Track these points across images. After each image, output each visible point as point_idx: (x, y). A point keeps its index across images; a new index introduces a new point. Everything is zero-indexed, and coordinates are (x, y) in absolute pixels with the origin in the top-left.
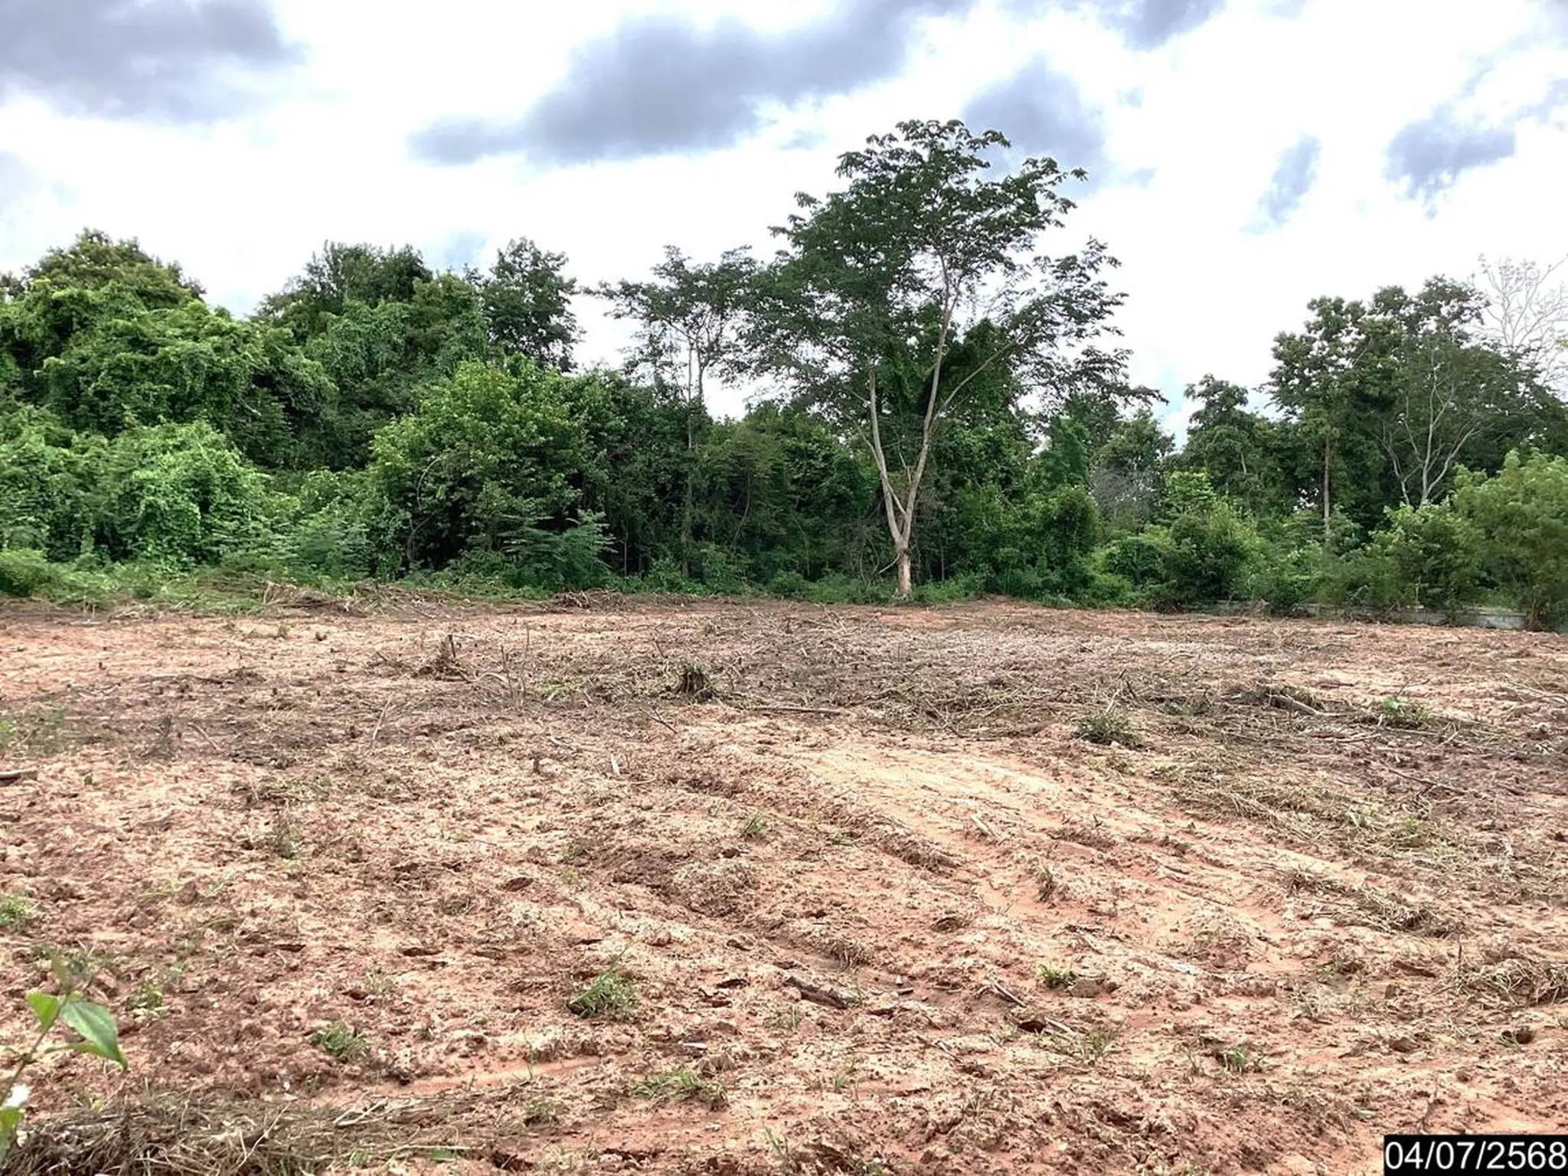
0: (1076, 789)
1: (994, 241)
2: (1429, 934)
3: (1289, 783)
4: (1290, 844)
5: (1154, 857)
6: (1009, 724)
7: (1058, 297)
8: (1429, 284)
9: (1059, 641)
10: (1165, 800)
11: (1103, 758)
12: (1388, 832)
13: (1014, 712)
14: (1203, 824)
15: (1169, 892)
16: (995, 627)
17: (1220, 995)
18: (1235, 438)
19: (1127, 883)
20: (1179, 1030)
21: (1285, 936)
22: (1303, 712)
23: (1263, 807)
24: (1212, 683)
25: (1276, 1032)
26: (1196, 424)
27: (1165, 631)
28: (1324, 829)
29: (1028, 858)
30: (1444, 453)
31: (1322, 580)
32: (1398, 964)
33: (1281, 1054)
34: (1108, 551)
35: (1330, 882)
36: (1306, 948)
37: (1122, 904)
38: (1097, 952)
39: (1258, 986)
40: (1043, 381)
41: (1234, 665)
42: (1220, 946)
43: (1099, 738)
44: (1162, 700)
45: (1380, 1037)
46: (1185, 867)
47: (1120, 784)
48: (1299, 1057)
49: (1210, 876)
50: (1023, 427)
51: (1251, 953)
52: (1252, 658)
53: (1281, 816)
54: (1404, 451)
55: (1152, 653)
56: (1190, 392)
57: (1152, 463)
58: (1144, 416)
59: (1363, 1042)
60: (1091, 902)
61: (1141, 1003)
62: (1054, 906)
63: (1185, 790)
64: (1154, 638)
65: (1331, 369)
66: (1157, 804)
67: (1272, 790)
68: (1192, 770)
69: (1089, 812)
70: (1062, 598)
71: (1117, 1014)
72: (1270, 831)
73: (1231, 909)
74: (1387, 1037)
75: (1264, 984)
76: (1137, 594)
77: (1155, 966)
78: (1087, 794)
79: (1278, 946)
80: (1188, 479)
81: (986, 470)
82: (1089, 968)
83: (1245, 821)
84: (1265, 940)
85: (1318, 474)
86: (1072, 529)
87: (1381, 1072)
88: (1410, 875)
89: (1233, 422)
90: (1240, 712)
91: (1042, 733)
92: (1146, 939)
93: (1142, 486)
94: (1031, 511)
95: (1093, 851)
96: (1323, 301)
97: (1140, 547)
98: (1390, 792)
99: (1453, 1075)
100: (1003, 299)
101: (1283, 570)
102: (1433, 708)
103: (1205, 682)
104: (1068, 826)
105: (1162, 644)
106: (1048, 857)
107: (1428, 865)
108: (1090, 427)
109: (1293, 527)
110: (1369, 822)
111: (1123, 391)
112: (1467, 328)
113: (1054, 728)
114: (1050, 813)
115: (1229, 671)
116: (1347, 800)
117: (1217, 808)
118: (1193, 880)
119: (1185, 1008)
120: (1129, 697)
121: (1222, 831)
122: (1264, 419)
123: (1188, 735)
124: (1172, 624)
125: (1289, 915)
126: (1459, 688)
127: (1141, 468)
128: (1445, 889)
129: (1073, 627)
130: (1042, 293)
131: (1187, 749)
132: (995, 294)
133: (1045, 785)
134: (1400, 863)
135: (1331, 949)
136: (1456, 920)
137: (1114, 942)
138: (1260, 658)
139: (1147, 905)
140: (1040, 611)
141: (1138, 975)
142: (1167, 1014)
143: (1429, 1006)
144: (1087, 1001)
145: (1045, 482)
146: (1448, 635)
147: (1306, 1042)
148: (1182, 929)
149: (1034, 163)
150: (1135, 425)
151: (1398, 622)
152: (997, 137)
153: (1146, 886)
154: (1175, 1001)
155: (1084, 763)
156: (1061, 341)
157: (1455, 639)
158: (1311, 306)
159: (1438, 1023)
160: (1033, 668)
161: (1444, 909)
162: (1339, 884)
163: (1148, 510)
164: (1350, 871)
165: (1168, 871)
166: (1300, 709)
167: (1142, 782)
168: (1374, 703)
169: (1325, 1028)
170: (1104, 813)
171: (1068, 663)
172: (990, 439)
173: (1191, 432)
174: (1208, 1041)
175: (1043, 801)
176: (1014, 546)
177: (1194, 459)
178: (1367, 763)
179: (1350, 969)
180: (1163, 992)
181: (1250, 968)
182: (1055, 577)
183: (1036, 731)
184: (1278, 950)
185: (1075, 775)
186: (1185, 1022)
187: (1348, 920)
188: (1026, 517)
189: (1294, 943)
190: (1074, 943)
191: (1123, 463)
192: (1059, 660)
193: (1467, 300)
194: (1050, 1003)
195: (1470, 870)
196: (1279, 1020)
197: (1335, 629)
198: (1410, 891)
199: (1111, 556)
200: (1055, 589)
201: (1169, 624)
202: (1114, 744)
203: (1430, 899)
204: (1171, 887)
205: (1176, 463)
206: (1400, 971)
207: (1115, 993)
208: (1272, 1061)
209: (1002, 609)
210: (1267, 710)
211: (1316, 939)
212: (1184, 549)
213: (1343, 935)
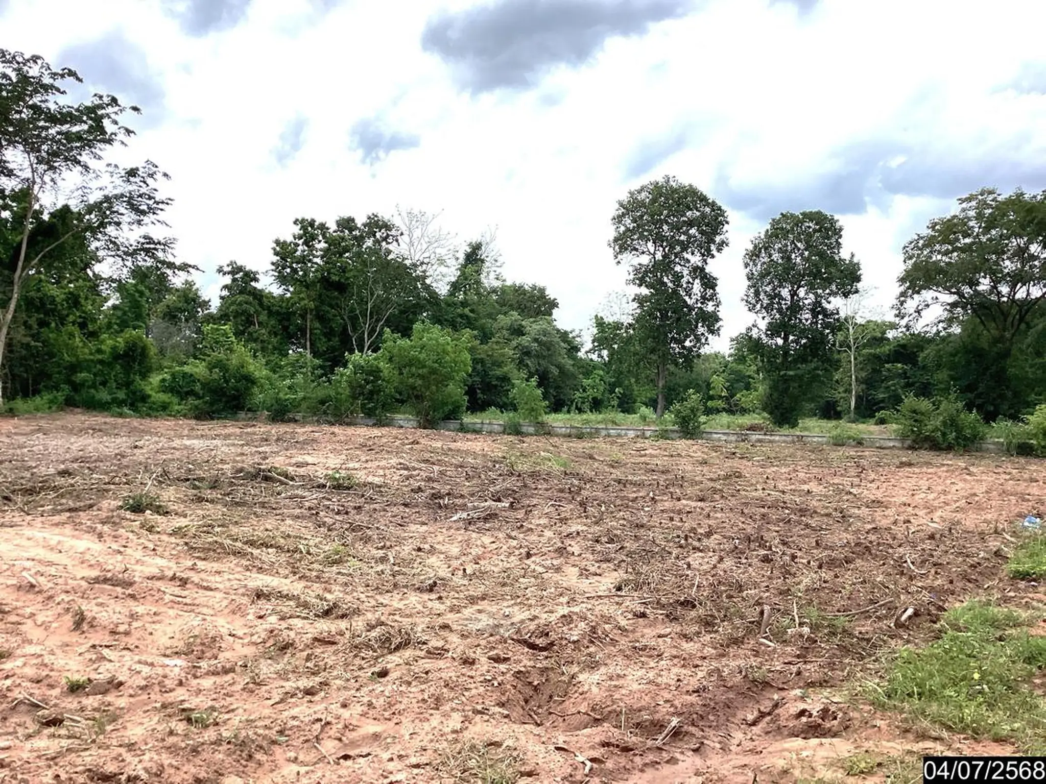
0: (115, 546)
1: (72, 149)
2: (337, 618)
3: (267, 530)
4: (260, 570)
5: (162, 589)
6: (70, 503)
7: (122, 196)
8: (369, 218)
9: (118, 441)
10: (179, 548)
11: (138, 523)
12: (322, 556)
13: (75, 493)
14: (204, 563)
15: (172, 612)
16: (71, 432)
17: (195, 677)
18: (250, 304)
19: (140, 609)
20: (164, 706)
21: (246, 631)
22: (282, 483)
23: (246, 547)
24: (225, 467)
25: (231, 696)
26: (225, 293)
27: (199, 433)
28: (283, 558)
29: (67, 599)
30: (378, 321)
31: (304, 398)
32: (315, 639)
33: (233, 710)
34: (161, 377)
35: (279, 592)
36: (259, 637)
37: (135, 624)
38: (110, 661)
39: (223, 667)
40: (113, 253)
41: (243, 454)
42: (203, 644)
43: (137, 508)
44: (188, 480)
45: (298, 688)
46: (184, 593)
47: (149, 540)
48: (245, 710)
49: (202, 597)
50: (98, 286)
51: (223, 645)
52: (255, 449)
53: (256, 552)
54: (354, 319)
55: (186, 447)
56: (220, 270)
57: (195, 317)
58: (189, 284)
59: (287, 693)
60: (112, 626)
61: (140, 692)
62: (83, 632)
63: (194, 540)
64: (189, 437)
65: (309, 265)
66: (174, 552)
67: (253, 536)
68: (200, 526)
69: (121, 562)
70: (126, 410)
71: (122, 702)
72: (248, 563)
73: (214, 618)
74: (302, 688)
75: (228, 666)
76: (182, 407)
77: (152, 665)
78: (122, 549)
79: (241, 638)
80: (217, 330)
81: (67, 316)
82: (103, 674)
83: (232, 557)
84: (234, 635)
85: (303, 330)
86: (134, 361)
87: (295, 712)
88: (332, 582)
89: (250, 293)
90: (242, 485)
91: (95, 508)
92: (150, 647)
93: (188, 332)
94: (103, 347)
95: (119, 589)
96: (303, 220)
97: (185, 375)
98: (329, 530)
99: (339, 705)
100: (80, 192)
101: (279, 392)
102: (361, 476)
103: (220, 466)
104: (104, 573)
105: (195, 442)
106: (83, 597)
107: (343, 574)
108: (151, 290)
109: (287, 364)
110: (311, 551)
111: (171, 265)
112: (390, 247)
113: (105, 504)
114: (91, 566)
115: (238, 459)
116: (301, 538)
117: (214, 550)
118: (188, 601)
119: (171, 690)
120: (164, 479)
121: (216, 566)
122: (270, 293)
123: (203, 503)
124: (205, 427)
125: (250, 617)
126: (377, 463)
127: (187, 320)
128: (351, 587)
129: (132, 431)
130: (110, 192)
131: (200, 512)
132: (75, 187)
133: (91, 545)
134: (327, 575)
135: (275, 636)
136: (355, 606)
137: (125, 652)
138: (260, 449)
139: (154, 622)
140: (108, 420)
141: (139, 672)
142: (158, 697)
143: (331, 663)
144: (100, 696)
145: (116, 327)
146: (376, 432)
147: (251, 699)
148: (177, 636)
149: (101, 97)
150: (184, 290)
151: (349, 424)
152: (72, 73)
153: (154, 610)
154: (164, 687)
155: (123, 527)
156: (124, 226)
157: (380, 434)
158: (295, 223)
159: (335, 673)
160: (95, 461)
161: (348, 601)
162: (285, 593)
163: (192, 349)
164: (295, 583)
165: (172, 598)
166: (280, 481)
167: (165, 538)
168: (326, 475)
169: (264, 688)
170: (133, 562)
171: (123, 457)
172: (70, 293)
173: (222, 298)
174: (184, 710)
175: (87, 557)
176: (89, 372)
177: (223, 316)
178: (317, 513)
179: (285, 647)
180: (156, 682)
181: (221, 656)
182: (121, 395)
183: (91, 506)
184: (241, 641)
185: (115, 537)
186: (170, 700)
187: (288, 615)
188: (99, 351)
189: (252, 635)
190: (94, 657)
191: (175, 317)
192: (116, 455)
193: (390, 230)
194: (71, 703)
195: (368, 574)
196: (234, 688)
197: (311, 429)
198: (330, 592)
199: (164, 380)
200: (121, 403)
201: (202, 427)
202: (148, 512)
203: (341, 595)
204: (173, 608)
205: (210, 318)
206: (316, 643)
207: (121, 688)
208: (227, 716)
209: (78, 418)
210: (260, 483)
211: (266, 630)
212: (215, 376)
213: (284, 625)
